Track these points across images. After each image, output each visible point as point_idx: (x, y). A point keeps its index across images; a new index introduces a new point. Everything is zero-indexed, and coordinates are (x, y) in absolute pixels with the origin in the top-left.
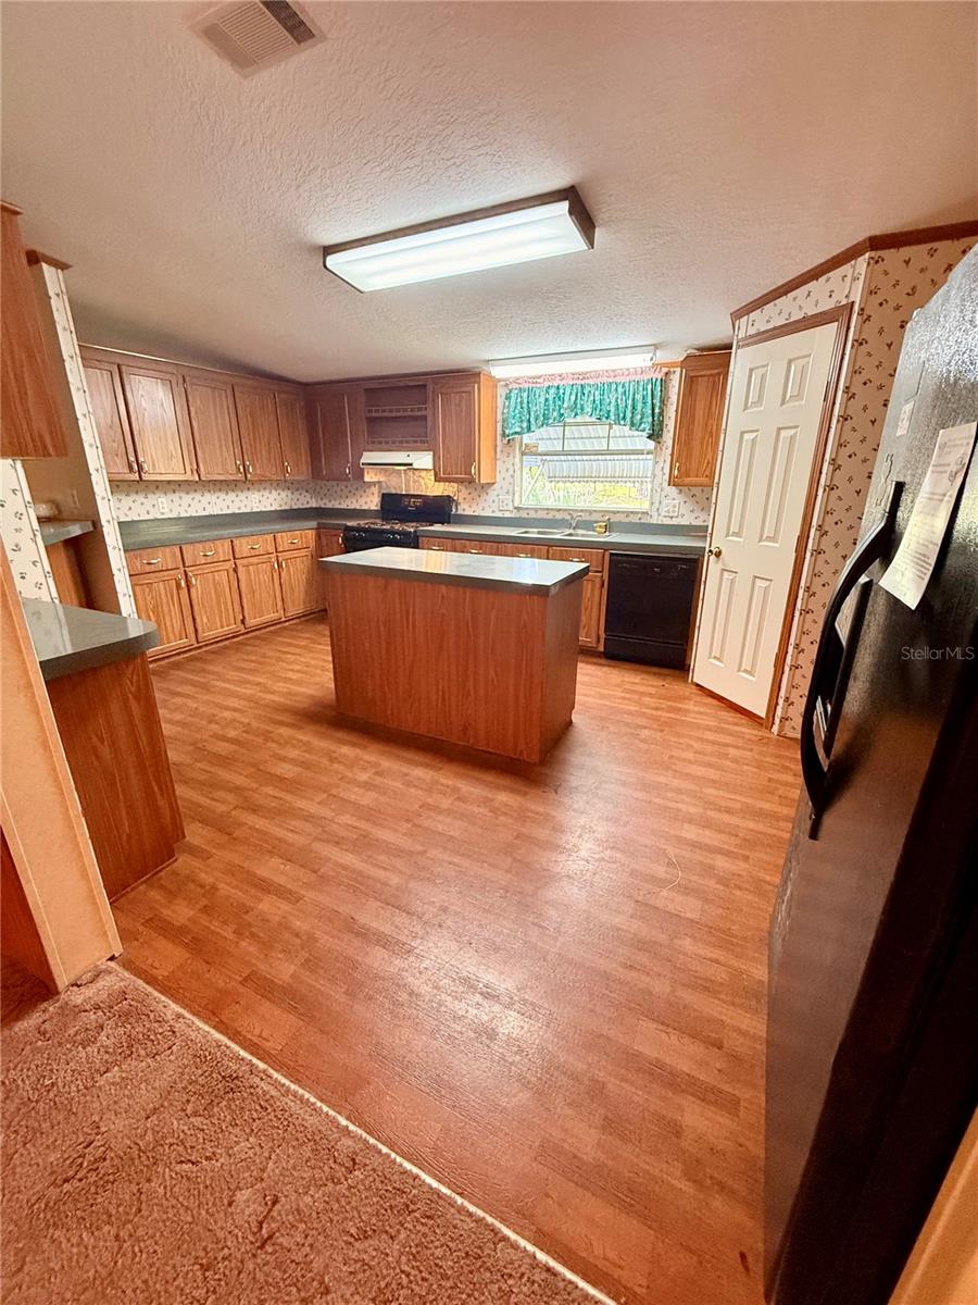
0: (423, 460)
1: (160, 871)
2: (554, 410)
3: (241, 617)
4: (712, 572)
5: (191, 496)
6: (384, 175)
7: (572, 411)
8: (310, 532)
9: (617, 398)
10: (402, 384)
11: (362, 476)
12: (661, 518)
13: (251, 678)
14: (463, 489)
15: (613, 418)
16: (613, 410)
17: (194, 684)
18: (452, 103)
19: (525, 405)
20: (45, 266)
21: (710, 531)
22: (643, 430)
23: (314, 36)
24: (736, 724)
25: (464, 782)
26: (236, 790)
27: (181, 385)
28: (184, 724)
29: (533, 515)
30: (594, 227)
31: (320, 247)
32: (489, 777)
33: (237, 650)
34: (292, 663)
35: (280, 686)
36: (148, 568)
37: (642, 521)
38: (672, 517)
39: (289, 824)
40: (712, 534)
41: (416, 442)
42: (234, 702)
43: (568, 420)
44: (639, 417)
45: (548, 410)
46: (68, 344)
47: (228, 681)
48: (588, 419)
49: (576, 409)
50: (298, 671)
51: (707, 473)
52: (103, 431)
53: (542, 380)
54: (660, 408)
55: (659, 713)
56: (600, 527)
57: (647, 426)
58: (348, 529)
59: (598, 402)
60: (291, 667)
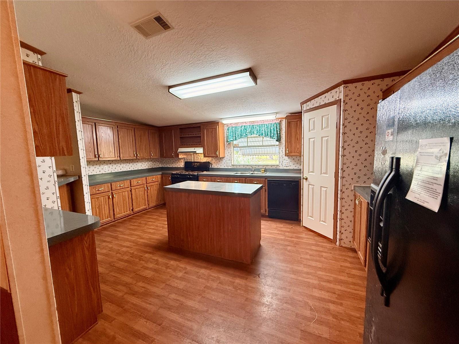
0: (200, 150)
1: (89, 330)
2: (244, 133)
3: (132, 208)
4: (305, 185)
5: (116, 165)
6: (190, 66)
7: (250, 133)
8: (159, 176)
9: (265, 129)
10: (192, 126)
11: (178, 156)
12: (283, 167)
13: (135, 233)
14: (214, 159)
15: (264, 135)
16: (264, 132)
17: (111, 236)
18: (213, 45)
19: (234, 132)
20: (73, 93)
21: (302, 171)
22: (274, 139)
23: (170, 28)
24: (322, 242)
25: (221, 275)
26: (126, 285)
27: (116, 129)
28: (106, 254)
29: (238, 167)
30: (257, 79)
31: (167, 86)
32: (231, 272)
33: (130, 221)
34: (151, 225)
35: (146, 236)
36: (98, 192)
37: (277, 168)
38: (287, 167)
39: (148, 300)
40: (303, 172)
41: (197, 144)
42: (127, 244)
43: (248, 136)
44: (272, 135)
45: (242, 133)
46: (78, 117)
47: (124, 234)
48: (255, 135)
49: (251, 133)
50: (153, 229)
51: (298, 152)
52: (87, 144)
53: (239, 124)
54: (279, 131)
55: (293, 239)
56: (263, 171)
57: (276, 137)
58: (172, 174)
59: (258, 130)
60: (150, 227)
